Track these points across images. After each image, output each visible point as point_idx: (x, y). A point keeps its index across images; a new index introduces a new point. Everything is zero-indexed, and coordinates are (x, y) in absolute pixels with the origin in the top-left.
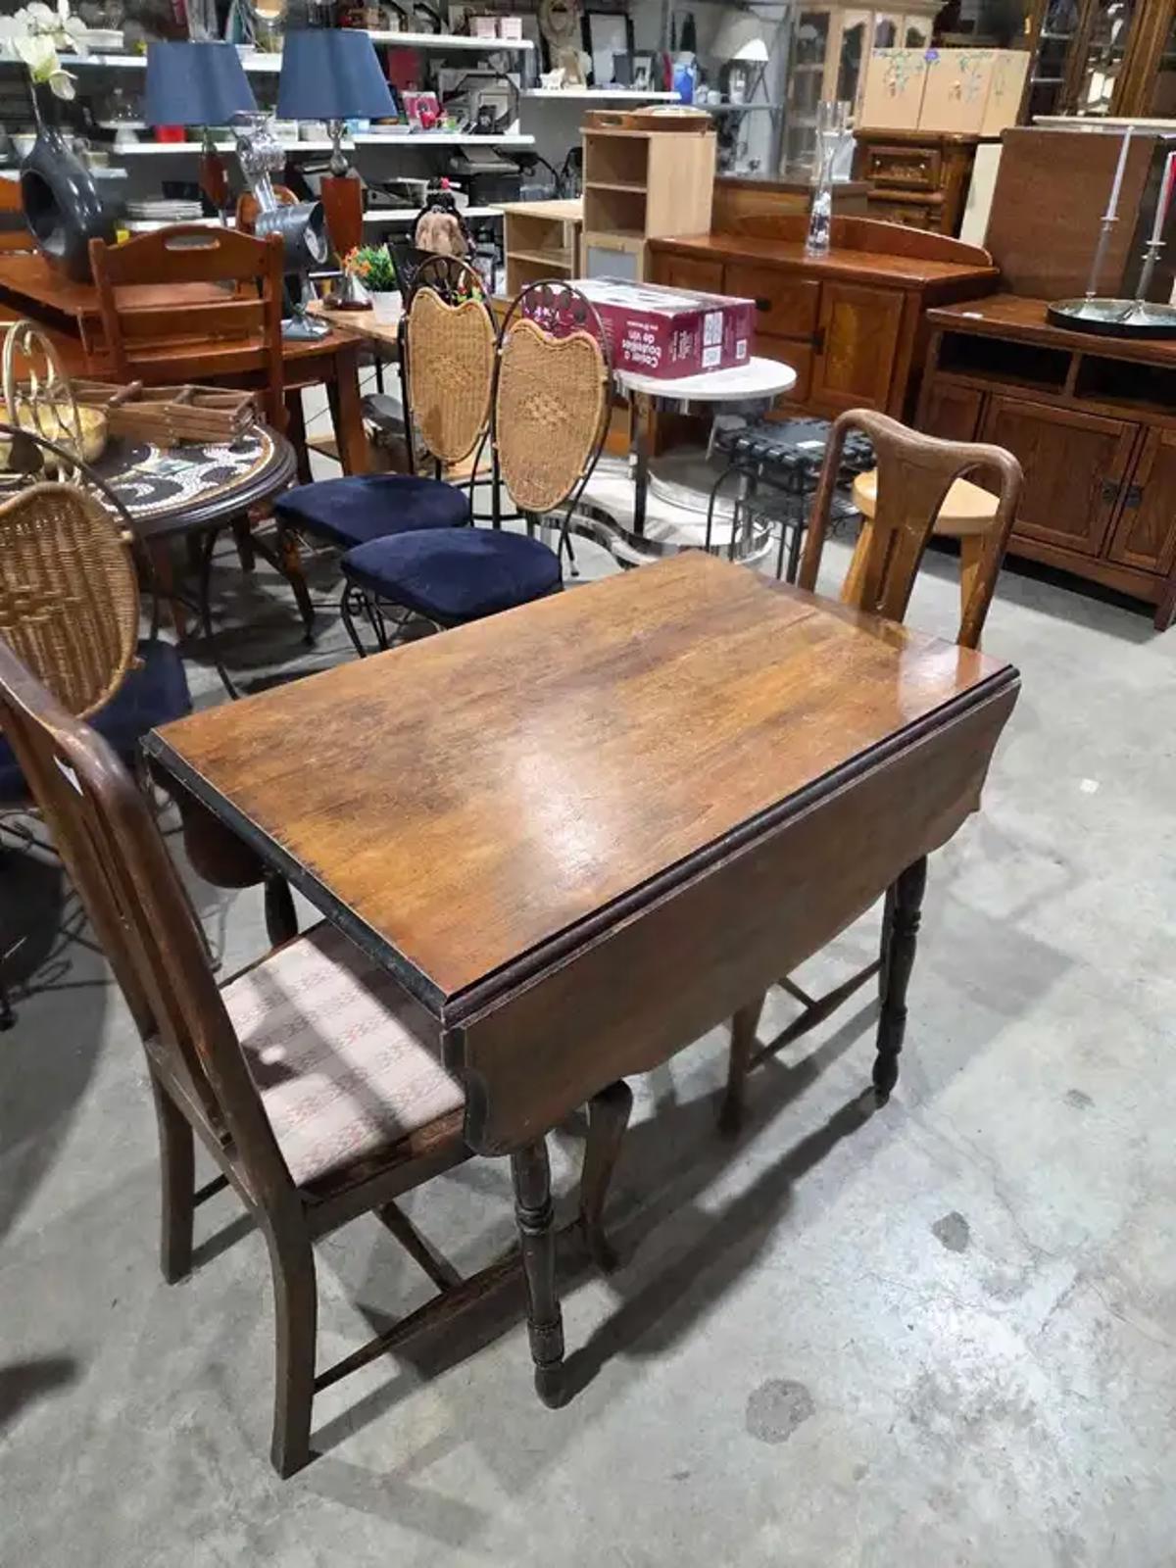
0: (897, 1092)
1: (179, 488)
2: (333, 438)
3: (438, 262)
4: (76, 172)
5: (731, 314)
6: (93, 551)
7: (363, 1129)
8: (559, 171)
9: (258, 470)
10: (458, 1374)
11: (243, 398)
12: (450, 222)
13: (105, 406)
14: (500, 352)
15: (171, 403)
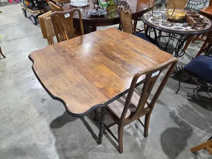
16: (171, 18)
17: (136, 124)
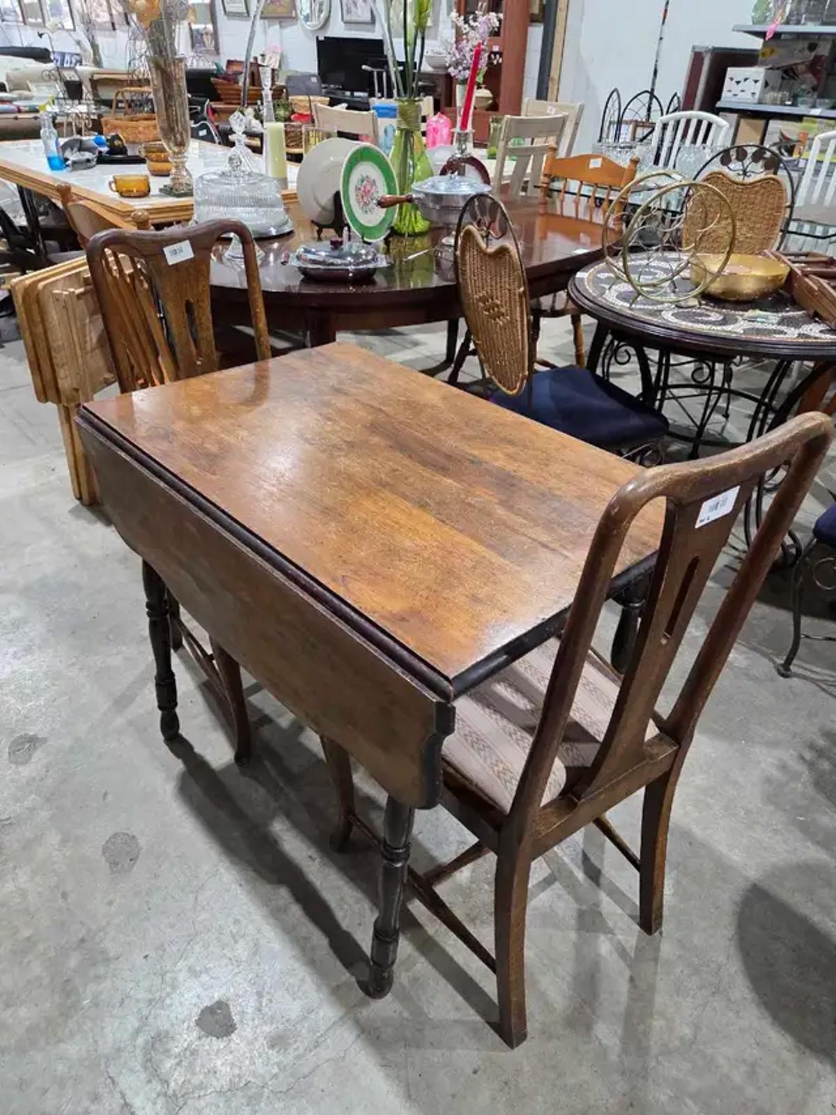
16: (716, 287)
17: (586, 858)
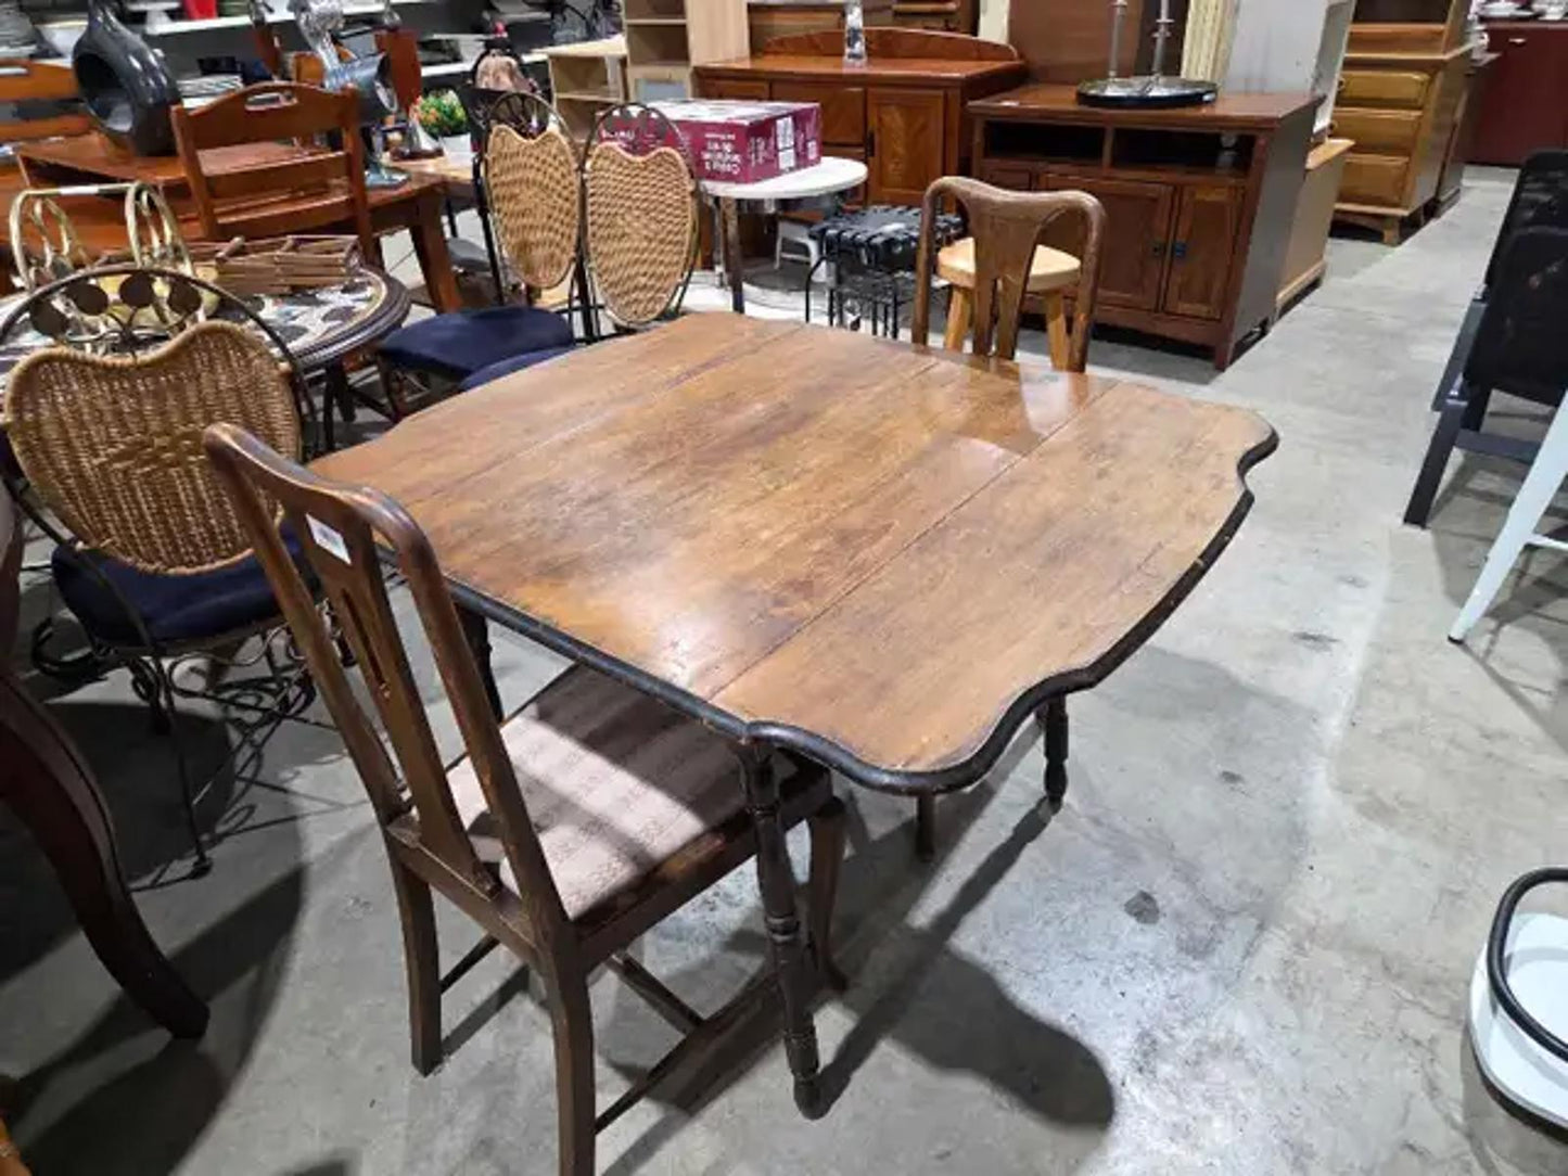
0: (1067, 798)
1: (304, 331)
2: (423, 282)
3: (511, 100)
4: (135, 47)
5: (799, 119)
6: (254, 383)
7: (616, 865)
8: (588, 16)
9: (378, 305)
10: (719, 1107)
11: (349, 242)
12: (509, 64)
13: (213, 263)
14: (585, 176)
15: (278, 253)
